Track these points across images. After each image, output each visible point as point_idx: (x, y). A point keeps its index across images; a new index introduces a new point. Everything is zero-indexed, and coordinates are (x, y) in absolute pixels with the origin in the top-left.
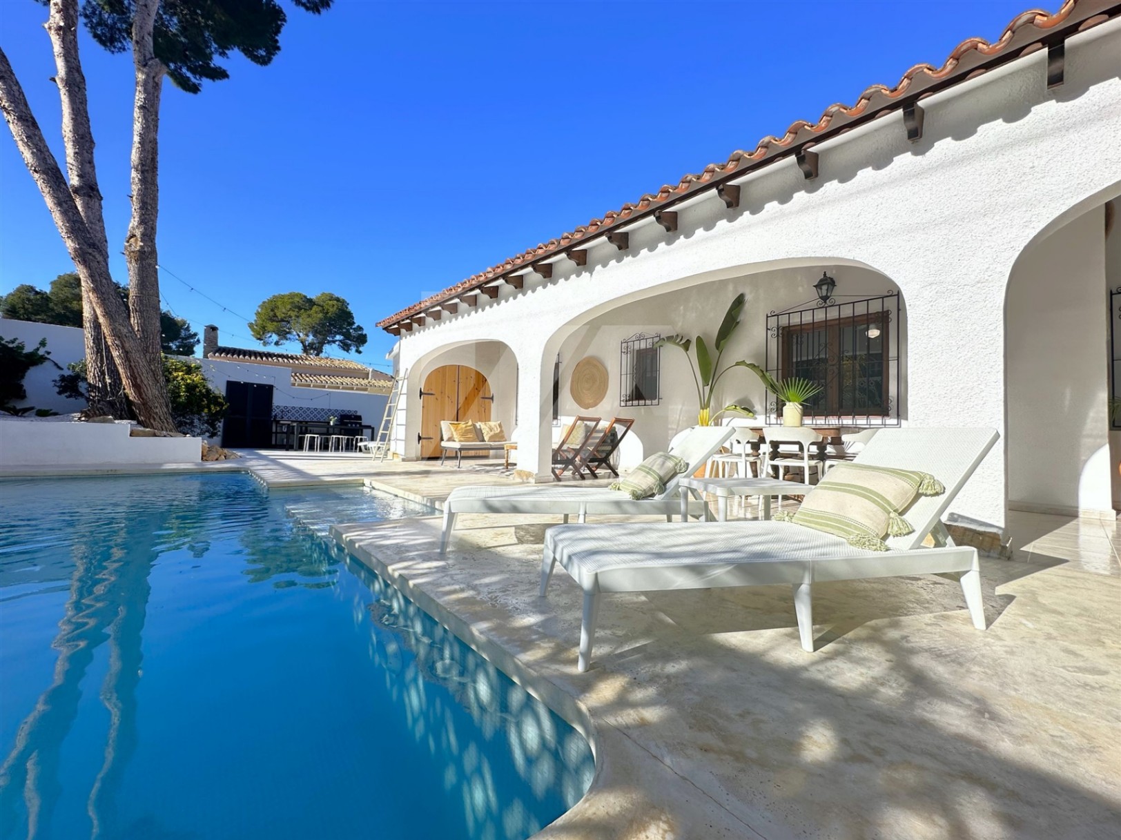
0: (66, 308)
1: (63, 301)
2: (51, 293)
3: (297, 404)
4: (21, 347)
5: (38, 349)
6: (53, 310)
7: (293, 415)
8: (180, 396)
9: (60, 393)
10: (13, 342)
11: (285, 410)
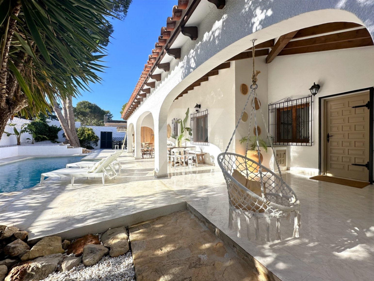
0: (80, 111)
1: (79, 109)
2: (77, 107)
3: (118, 136)
4: (57, 127)
5: (60, 127)
6: (77, 112)
7: (118, 139)
8: (86, 137)
9: (63, 137)
10: (55, 126)
11: (115, 139)
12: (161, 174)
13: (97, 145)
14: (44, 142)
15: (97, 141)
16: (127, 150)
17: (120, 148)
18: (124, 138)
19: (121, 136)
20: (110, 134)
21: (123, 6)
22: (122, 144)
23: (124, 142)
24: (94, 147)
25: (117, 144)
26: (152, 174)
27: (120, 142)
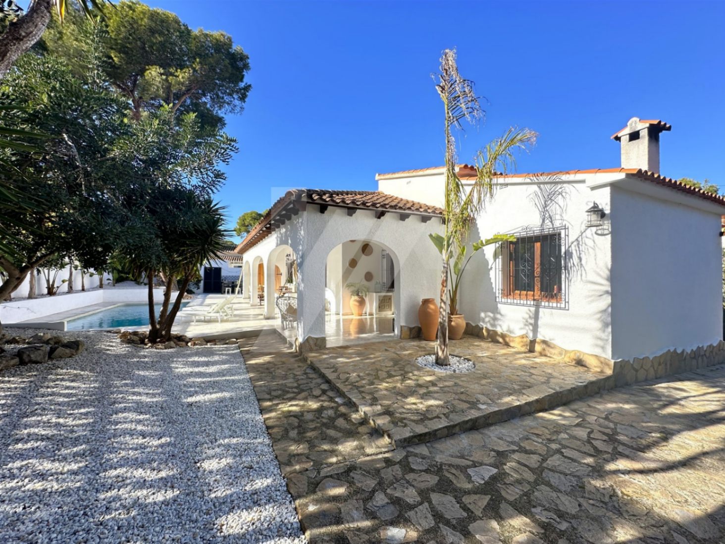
3: (231, 274)
7: (230, 279)
11: (226, 278)
12: (268, 316)
13: (198, 288)
14: (126, 283)
15: (199, 281)
16: (243, 296)
17: (233, 292)
18: (239, 276)
19: (234, 274)
20: (218, 270)
21: (239, 97)
22: (236, 286)
23: (239, 283)
24: (195, 290)
25: (228, 287)
26: (262, 317)
27: (233, 283)
